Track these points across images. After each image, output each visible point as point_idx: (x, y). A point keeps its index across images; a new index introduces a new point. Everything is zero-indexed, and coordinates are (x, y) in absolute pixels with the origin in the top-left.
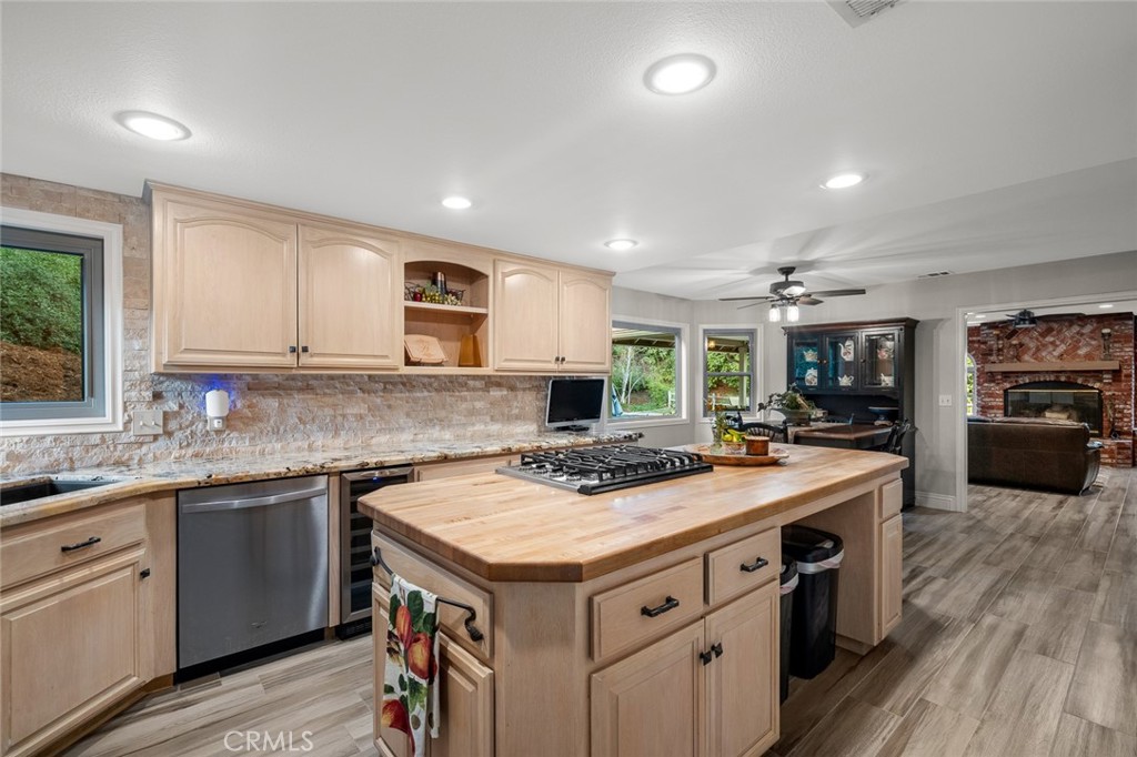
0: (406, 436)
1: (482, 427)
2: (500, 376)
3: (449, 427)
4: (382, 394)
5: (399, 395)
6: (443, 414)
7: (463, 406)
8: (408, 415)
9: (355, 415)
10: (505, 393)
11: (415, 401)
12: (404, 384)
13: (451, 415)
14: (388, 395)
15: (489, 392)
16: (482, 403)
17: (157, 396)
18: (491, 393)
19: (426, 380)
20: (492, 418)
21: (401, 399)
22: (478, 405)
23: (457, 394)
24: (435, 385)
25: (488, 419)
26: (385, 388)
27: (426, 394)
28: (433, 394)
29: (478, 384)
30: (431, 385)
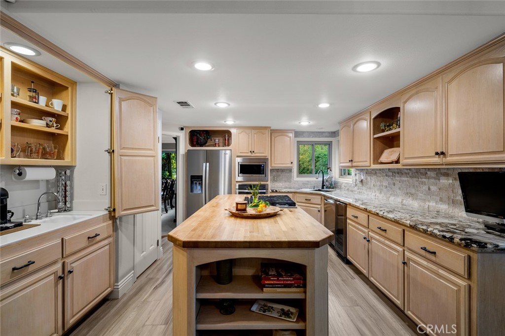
0: (399, 200)
1: (434, 204)
2: (448, 169)
3: (416, 199)
4: (391, 177)
5: (397, 178)
6: (413, 191)
7: (424, 188)
8: (399, 189)
9: (384, 186)
10: (451, 181)
11: (403, 181)
12: (398, 173)
13: (417, 193)
14: (393, 178)
15: (439, 180)
16: (435, 188)
17: (356, 175)
18: (441, 181)
19: (406, 171)
20: (441, 200)
21: (398, 181)
22: (433, 188)
23: (420, 180)
24: (410, 174)
25: (438, 198)
26: (393, 174)
27: (406, 179)
28: (409, 179)
29: (432, 174)
30: (409, 174)
